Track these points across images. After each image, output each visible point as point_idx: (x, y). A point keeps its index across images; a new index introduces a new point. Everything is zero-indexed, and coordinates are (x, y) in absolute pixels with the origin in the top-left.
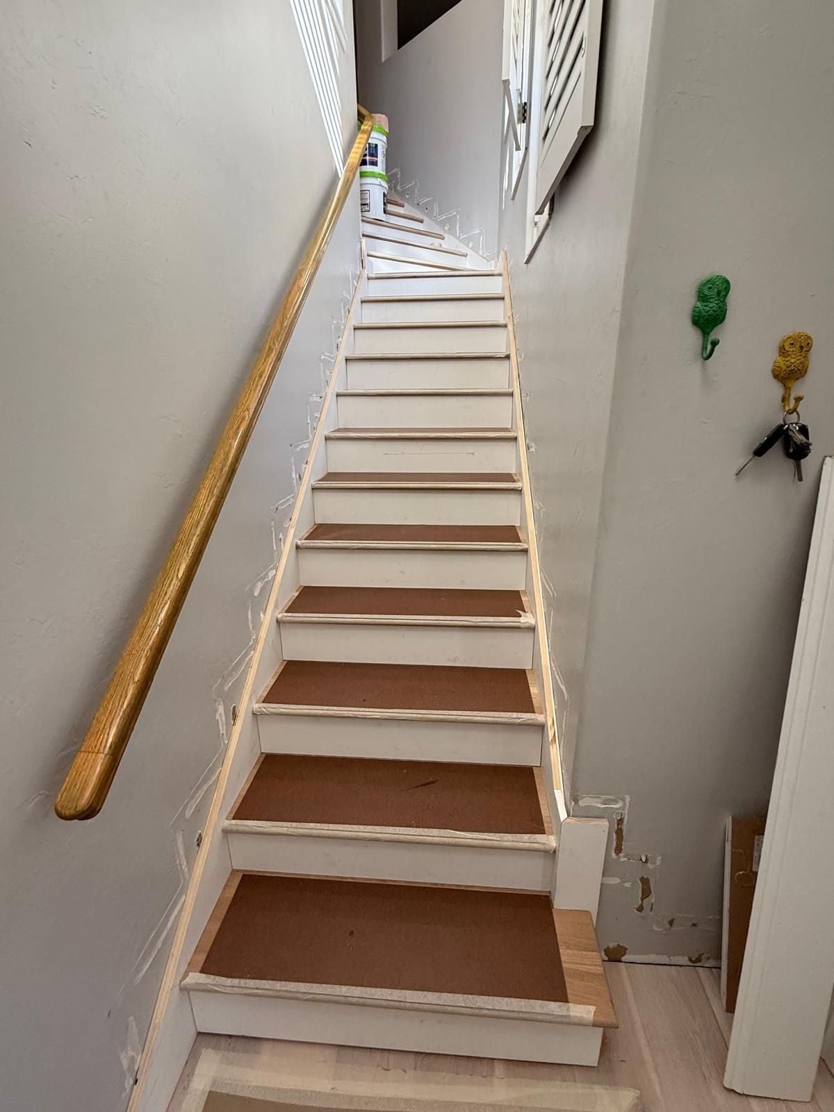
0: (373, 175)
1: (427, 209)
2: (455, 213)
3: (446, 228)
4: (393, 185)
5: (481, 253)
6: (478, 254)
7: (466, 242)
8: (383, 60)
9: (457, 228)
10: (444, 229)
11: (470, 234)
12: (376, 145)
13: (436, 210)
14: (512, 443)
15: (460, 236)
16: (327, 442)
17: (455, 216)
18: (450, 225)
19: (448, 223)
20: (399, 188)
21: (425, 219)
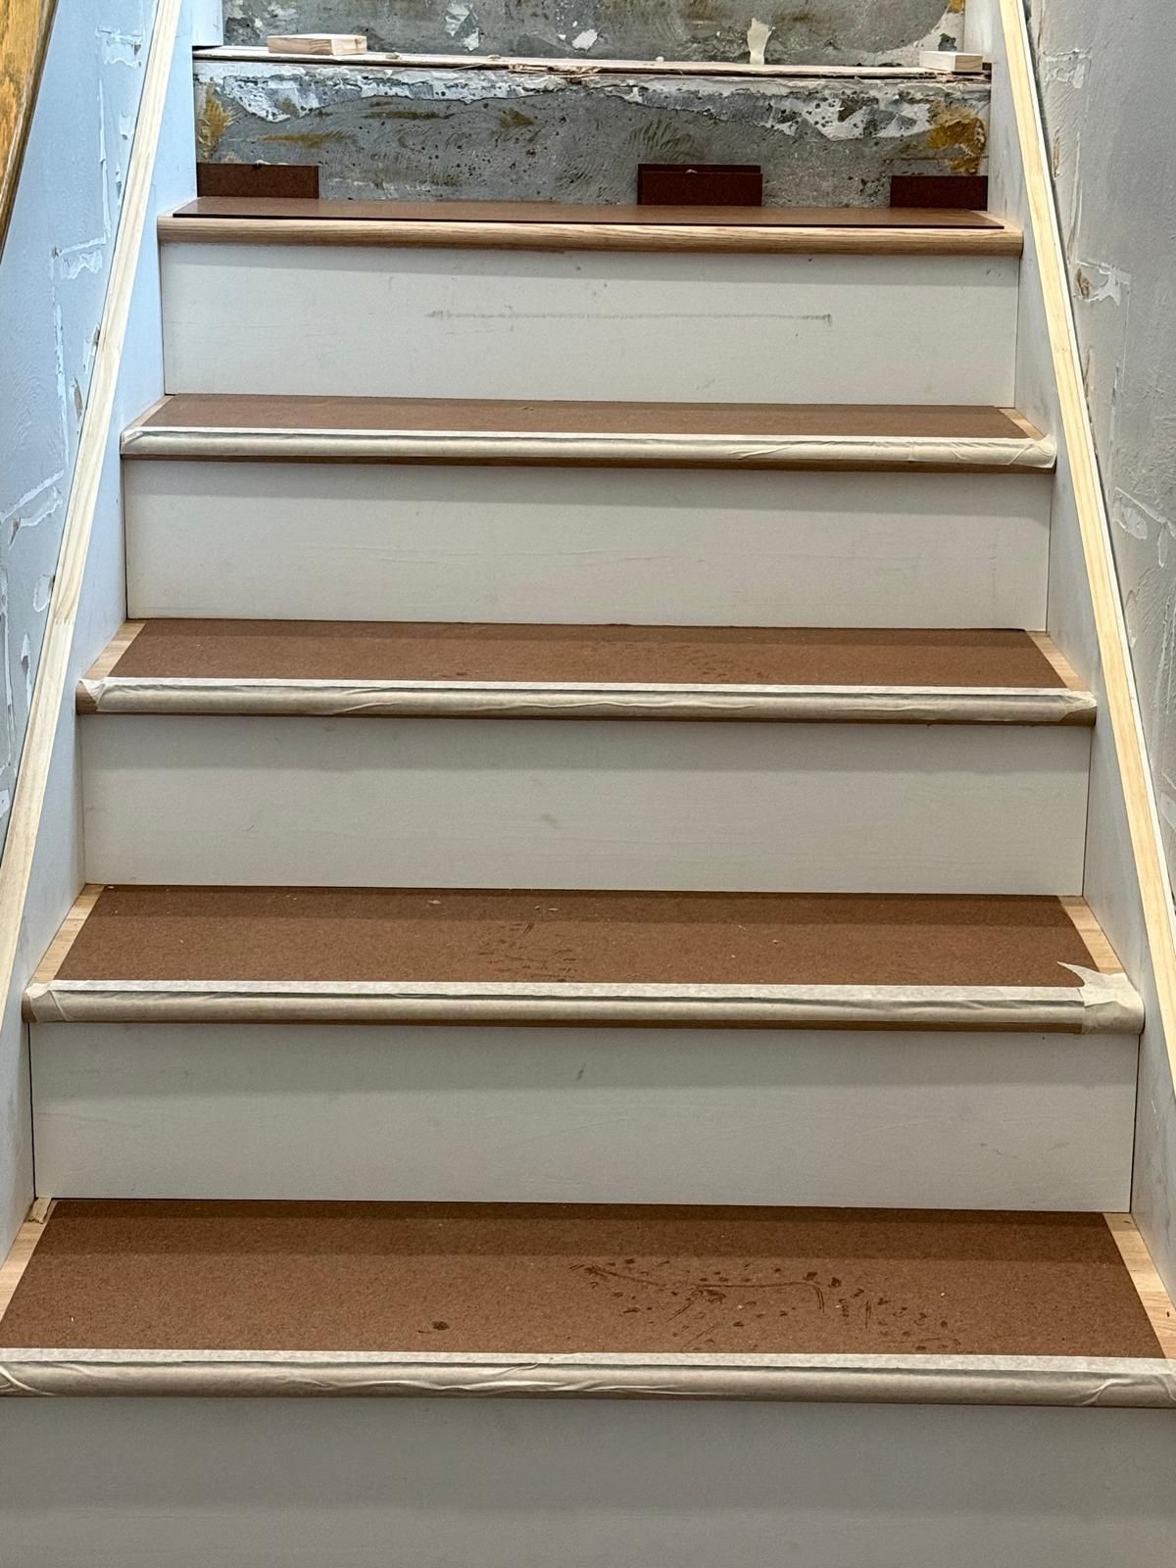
14: (1000, 269)
16: (172, 251)
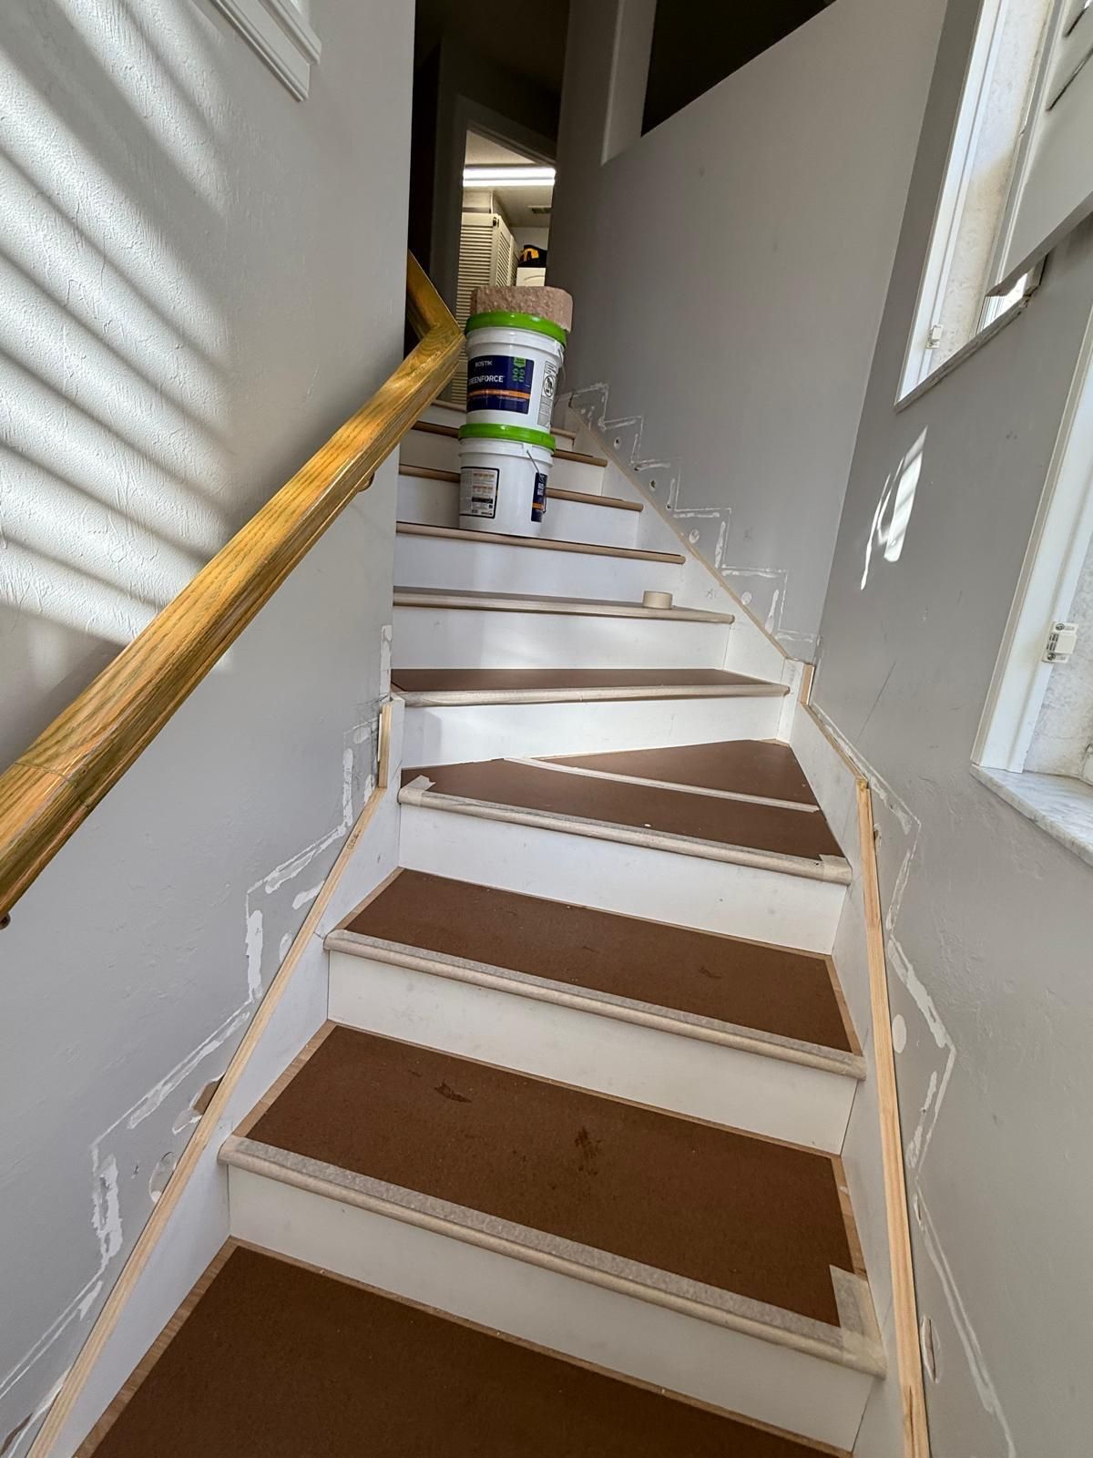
0: (515, 435)
1: (653, 484)
2: (718, 515)
3: (692, 540)
4: (590, 414)
5: (769, 627)
6: (762, 629)
7: (735, 588)
8: (605, 160)
9: (718, 550)
10: (684, 540)
11: (747, 574)
12: (530, 364)
13: (673, 495)
15: (720, 569)
17: (717, 522)
18: (700, 535)
19: (700, 533)
20: (601, 423)
21: (647, 505)
